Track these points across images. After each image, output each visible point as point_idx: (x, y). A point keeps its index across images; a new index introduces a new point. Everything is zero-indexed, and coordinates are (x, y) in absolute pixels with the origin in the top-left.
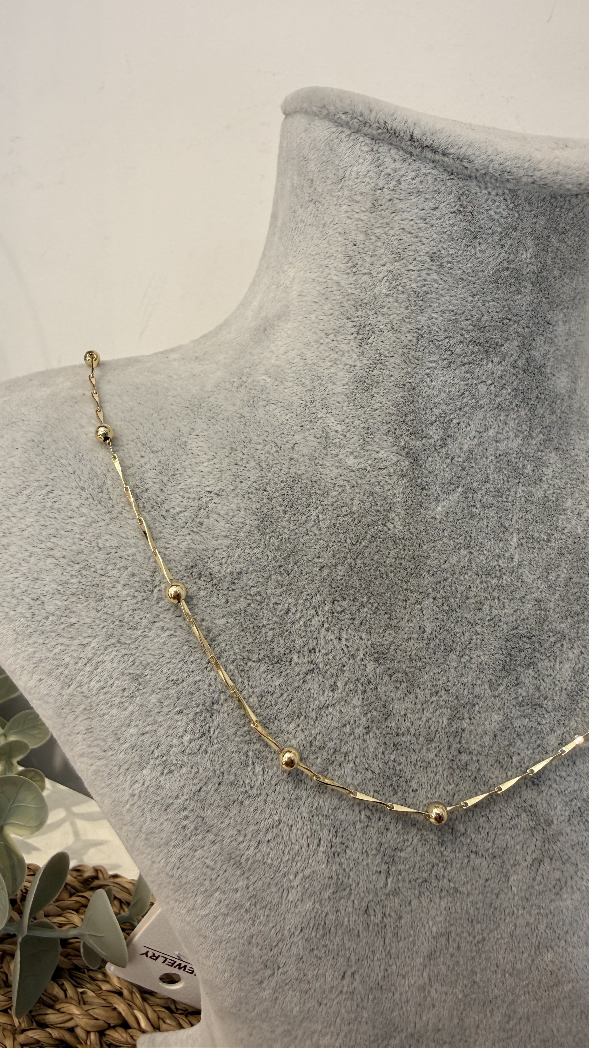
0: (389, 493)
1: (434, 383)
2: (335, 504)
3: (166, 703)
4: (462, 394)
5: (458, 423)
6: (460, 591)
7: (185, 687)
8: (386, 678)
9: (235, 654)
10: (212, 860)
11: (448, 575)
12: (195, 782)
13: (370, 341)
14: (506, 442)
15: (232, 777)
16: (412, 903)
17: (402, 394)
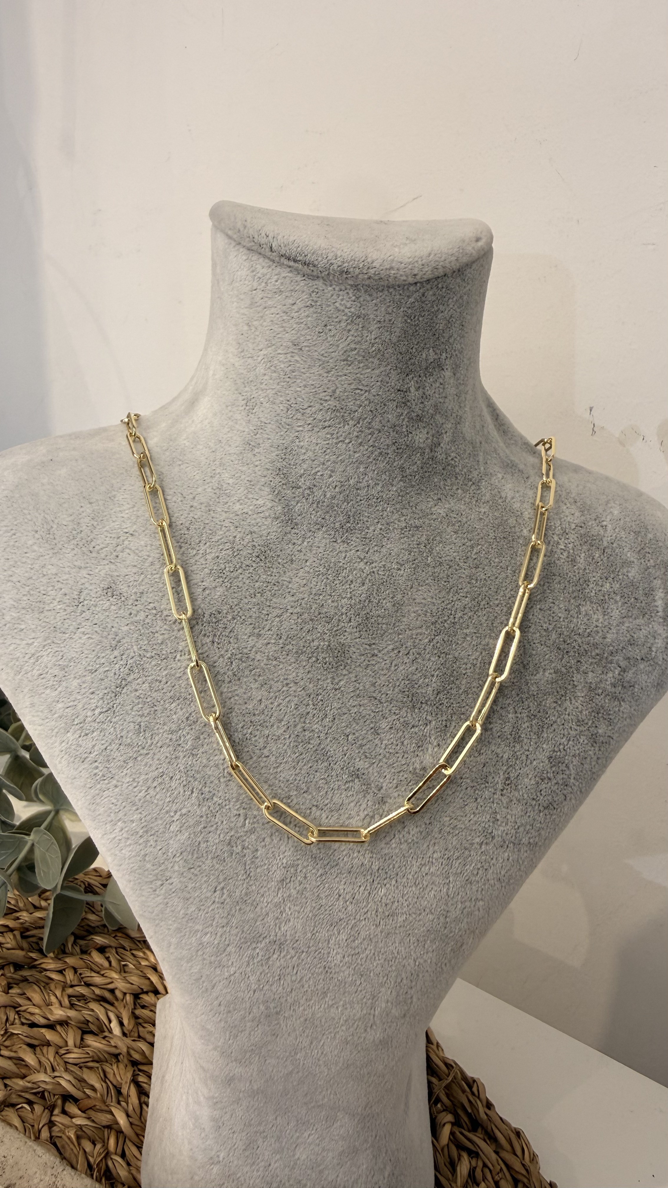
0: (264, 532)
1: (302, 444)
2: (220, 541)
3: (84, 686)
4: (325, 451)
5: (322, 475)
6: (314, 608)
7: (98, 675)
8: (247, 673)
9: (134, 652)
10: (116, 799)
11: (306, 596)
12: (103, 742)
13: (254, 411)
14: (366, 489)
15: (129, 740)
16: (266, 840)
17: (277, 453)
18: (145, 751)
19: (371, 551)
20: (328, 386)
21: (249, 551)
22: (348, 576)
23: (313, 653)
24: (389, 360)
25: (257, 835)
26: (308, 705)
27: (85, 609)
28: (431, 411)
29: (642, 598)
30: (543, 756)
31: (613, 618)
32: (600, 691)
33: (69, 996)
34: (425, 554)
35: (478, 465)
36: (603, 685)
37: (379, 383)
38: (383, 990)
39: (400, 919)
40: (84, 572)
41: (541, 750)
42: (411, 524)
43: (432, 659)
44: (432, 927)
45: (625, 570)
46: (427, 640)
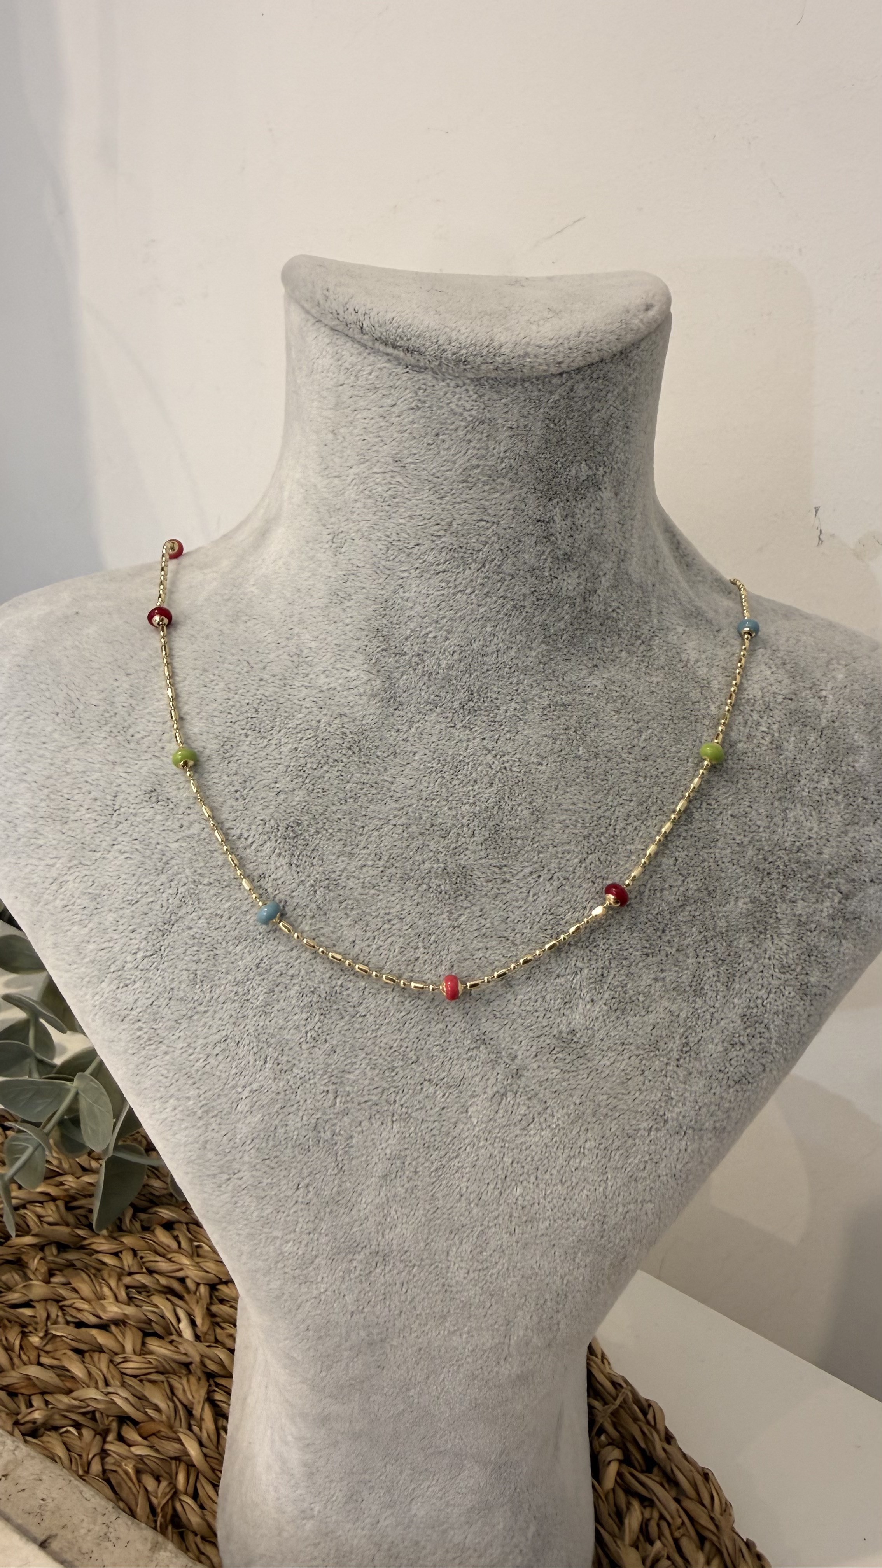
0: (358, 715)
1: (407, 595)
2: (299, 727)
3: (121, 922)
4: (439, 605)
5: (435, 637)
6: (424, 818)
7: (140, 907)
8: (336, 905)
9: (187, 878)
11: (414, 801)
12: (148, 995)
13: (343, 550)
14: (495, 655)
15: (182, 994)
16: (363, 1124)
17: (374, 607)
18: (202, 1009)
19: (502, 739)
20: (442, 517)
21: (337, 741)
22: (471, 774)
23: (423, 878)
24: (526, 480)
25: (352, 1118)
26: (417, 948)
27: (122, 818)
28: (583, 547)
29: (873, 797)
30: (735, 1015)
31: (832, 826)
32: (813, 926)
33: (127, 1287)
34: (575, 743)
35: (649, 616)
36: (817, 918)
37: (511, 512)
38: (520, 1313)
39: (542, 1226)
40: (119, 770)
41: (732, 1006)
42: (557, 702)
43: (584, 886)
44: (584, 1236)
45: (850, 759)
46: (576, 861)
